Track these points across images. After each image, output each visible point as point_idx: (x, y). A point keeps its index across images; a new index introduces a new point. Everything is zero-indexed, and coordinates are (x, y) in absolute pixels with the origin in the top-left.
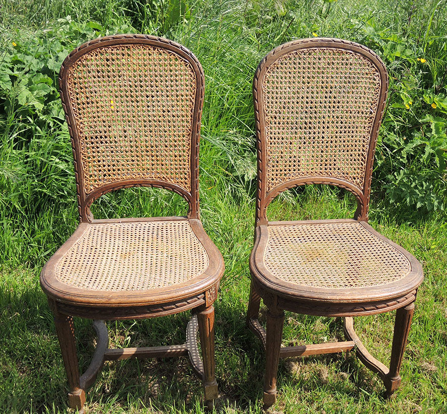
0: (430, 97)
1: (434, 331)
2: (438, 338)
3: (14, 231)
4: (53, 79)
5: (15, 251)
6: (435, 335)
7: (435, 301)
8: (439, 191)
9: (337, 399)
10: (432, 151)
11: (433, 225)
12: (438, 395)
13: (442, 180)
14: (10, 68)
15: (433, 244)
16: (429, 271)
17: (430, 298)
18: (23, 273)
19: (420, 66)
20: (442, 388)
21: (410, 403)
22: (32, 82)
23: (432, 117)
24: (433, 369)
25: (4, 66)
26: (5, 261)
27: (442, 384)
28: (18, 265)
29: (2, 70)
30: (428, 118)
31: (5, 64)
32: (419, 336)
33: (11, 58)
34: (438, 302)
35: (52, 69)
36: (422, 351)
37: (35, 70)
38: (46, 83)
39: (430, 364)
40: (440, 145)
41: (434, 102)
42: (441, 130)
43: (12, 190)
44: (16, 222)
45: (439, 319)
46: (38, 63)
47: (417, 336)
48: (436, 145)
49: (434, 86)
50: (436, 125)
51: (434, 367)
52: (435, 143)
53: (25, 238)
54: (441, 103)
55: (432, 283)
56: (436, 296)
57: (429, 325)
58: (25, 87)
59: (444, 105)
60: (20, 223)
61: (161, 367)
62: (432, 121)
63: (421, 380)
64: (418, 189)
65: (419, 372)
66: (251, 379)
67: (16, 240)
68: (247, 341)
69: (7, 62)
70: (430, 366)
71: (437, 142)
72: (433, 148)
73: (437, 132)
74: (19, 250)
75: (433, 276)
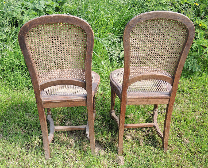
0: (199, 21)
1: (190, 125)
2: (192, 128)
3: (22, 75)
4: (38, 13)
5: (22, 83)
6: (191, 127)
7: (193, 112)
8: (200, 62)
9: (145, 152)
10: (197, 46)
11: (195, 78)
12: (188, 153)
13: (201, 57)
14: (20, 8)
15: (195, 86)
16: (191, 98)
17: (190, 111)
18: (25, 91)
19: (196, 7)
20: (191, 150)
21: (176, 156)
22: (29, 14)
23: (199, 30)
24: (188, 142)
25: (18, 7)
26: (18, 86)
27: (191, 149)
28: (23, 88)
29: (17, 9)
30: (197, 30)
31: (19, 6)
32: (184, 127)
33: (21, 4)
34: (194, 112)
35: (37, 8)
36: (184, 134)
37: (31, 8)
38: (34, 14)
39: (187, 139)
40: (201, 43)
41: (200, 23)
42: (202, 36)
43: (21, 58)
44: (23, 71)
45: (193, 120)
46: (32, 6)
47: (183, 127)
48: (199, 43)
49: (201, 16)
50: (200, 33)
51: (188, 141)
52: (198, 42)
53: (26, 78)
54: (203, 24)
55: (192, 104)
56: (193, 110)
57: (188, 123)
58: (26, 16)
59: (205, 25)
60: (25, 71)
61: (76, 133)
62: (199, 32)
63: (182, 147)
64: (190, 62)
65: (182, 143)
66: (111, 141)
67: (23, 79)
68: (111, 125)
69: (19, 5)
70: (186, 140)
71: (199, 42)
72: (197, 44)
73: (201, 37)
74: (24, 82)
75: (193, 101)
